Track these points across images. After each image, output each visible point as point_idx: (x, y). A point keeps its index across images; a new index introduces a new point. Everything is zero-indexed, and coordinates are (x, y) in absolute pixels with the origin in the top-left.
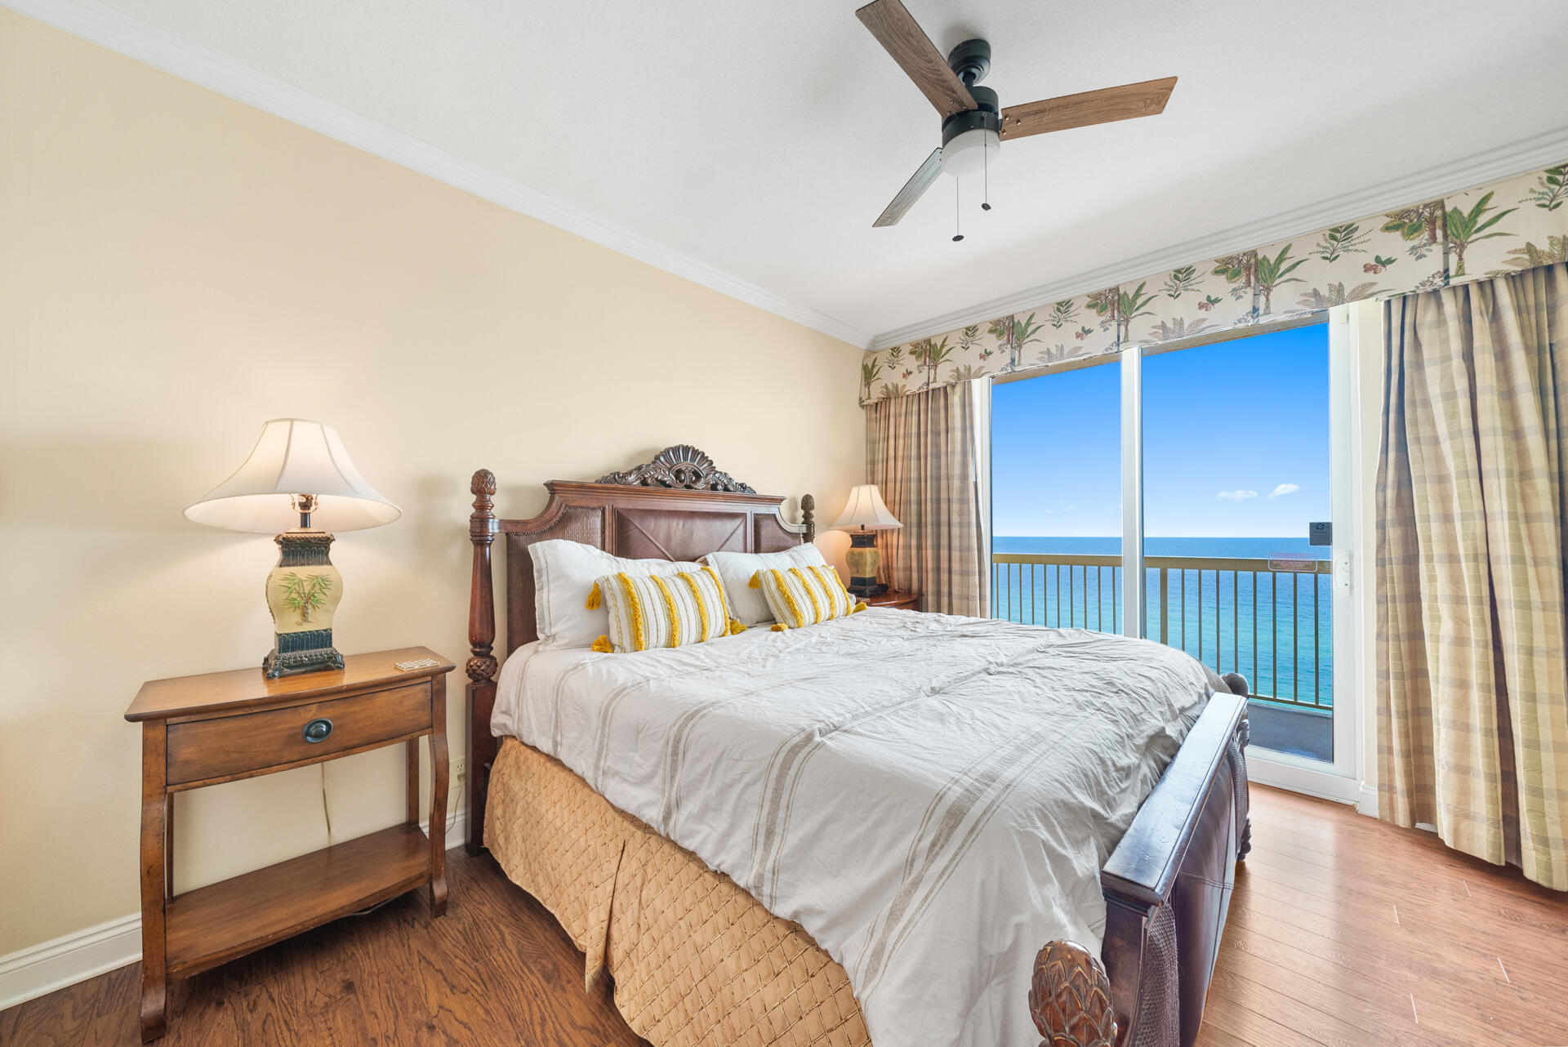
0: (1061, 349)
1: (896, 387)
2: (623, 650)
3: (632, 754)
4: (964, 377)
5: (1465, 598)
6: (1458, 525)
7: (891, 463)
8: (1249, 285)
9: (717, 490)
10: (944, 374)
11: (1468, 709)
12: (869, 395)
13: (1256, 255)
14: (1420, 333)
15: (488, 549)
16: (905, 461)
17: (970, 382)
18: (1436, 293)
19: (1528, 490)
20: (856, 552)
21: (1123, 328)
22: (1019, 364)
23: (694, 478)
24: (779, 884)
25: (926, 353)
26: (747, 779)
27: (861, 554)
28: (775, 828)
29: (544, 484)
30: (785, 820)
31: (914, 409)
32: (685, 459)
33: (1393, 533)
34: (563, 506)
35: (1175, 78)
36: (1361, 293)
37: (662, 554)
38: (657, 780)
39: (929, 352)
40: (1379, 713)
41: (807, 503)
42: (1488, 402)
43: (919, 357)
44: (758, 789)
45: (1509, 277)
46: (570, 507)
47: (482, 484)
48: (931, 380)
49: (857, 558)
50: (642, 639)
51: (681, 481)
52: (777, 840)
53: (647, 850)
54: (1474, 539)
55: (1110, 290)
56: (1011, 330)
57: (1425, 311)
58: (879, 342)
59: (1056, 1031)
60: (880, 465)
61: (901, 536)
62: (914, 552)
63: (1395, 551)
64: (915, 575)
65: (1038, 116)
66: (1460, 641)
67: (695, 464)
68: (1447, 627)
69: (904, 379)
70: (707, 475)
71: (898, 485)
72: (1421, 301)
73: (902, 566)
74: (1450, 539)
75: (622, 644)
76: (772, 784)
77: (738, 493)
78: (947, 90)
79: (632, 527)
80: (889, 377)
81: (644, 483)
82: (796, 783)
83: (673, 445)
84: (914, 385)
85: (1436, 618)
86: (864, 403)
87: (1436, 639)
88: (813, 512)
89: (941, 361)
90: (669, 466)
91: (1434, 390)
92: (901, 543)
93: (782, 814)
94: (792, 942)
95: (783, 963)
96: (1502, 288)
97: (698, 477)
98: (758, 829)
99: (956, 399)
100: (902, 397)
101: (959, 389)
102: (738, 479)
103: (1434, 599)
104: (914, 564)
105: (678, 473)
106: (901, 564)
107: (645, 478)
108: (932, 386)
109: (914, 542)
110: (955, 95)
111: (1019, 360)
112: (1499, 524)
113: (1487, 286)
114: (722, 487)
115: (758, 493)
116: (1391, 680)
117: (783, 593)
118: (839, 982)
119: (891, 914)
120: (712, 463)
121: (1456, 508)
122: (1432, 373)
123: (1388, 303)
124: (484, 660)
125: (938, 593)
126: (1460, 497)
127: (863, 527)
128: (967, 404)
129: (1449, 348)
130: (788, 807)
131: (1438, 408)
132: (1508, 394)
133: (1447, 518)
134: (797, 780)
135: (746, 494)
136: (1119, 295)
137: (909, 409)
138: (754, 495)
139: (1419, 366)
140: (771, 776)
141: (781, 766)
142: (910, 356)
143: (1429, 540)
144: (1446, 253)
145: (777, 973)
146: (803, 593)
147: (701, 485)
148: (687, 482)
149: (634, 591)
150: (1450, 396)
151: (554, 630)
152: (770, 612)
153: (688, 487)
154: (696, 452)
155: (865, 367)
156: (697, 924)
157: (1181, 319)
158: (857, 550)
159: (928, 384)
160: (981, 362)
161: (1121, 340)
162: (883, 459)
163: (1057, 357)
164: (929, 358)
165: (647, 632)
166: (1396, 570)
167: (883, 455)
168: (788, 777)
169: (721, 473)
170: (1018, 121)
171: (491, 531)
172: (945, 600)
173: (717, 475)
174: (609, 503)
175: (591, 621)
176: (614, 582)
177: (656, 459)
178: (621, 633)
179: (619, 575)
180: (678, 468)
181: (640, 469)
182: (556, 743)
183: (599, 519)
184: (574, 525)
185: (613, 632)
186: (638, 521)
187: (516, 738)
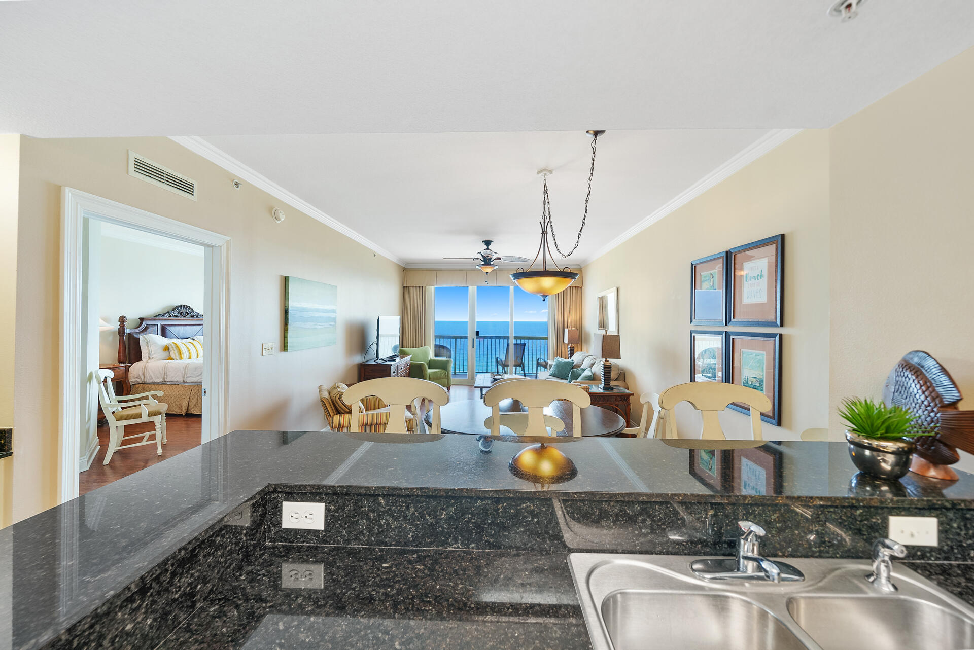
2: (177, 359)
9: (194, 317)
15: (124, 337)
23: (186, 314)
29: (138, 318)
32: (184, 309)
34: (146, 324)
37: (174, 337)
46: (148, 325)
47: (122, 320)
50: (182, 356)
51: (182, 315)
67: (187, 310)
70: (191, 313)
77: (200, 318)
79: (167, 330)
81: (170, 317)
83: (179, 305)
90: (178, 311)
97: (188, 314)
102: (200, 314)
107: (171, 315)
120: (192, 309)
147: (189, 316)
148: (184, 315)
149: (179, 346)
153: (184, 317)
154: (187, 306)
171: (126, 332)
173: (194, 313)
174: (159, 323)
175: (166, 354)
176: (172, 344)
177: (174, 309)
178: (175, 356)
179: (173, 343)
180: (181, 312)
181: (168, 312)
182: (164, 378)
183: (156, 328)
184: (149, 330)
185: (173, 356)
186: (168, 328)
187: (140, 384)
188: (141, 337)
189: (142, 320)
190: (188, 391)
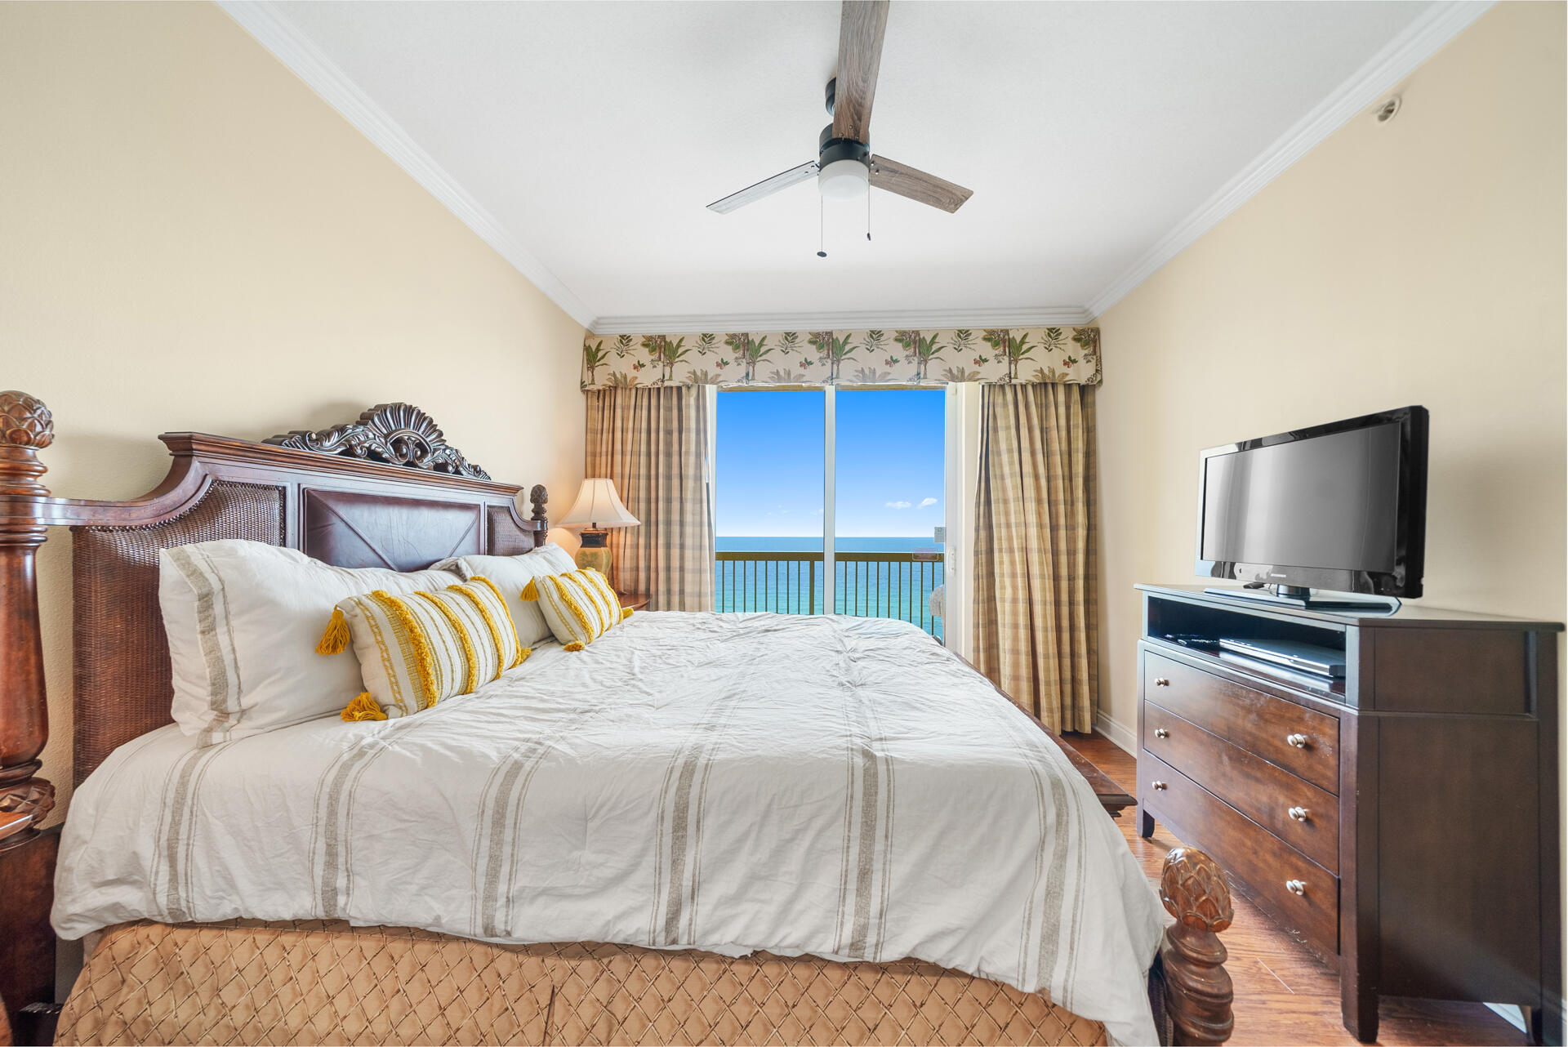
0: (789, 374)
1: (625, 377)
2: (404, 710)
3: (576, 854)
4: (699, 380)
5: (1017, 573)
6: (1014, 530)
7: (618, 458)
8: (915, 355)
9: (447, 471)
10: (680, 374)
11: (1018, 641)
12: (593, 380)
13: (919, 335)
14: (996, 410)
15: (29, 560)
16: (634, 457)
17: (704, 387)
18: (1002, 387)
19: (1041, 510)
20: (588, 553)
21: (835, 367)
22: (753, 379)
23: (419, 453)
24: (888, 925)
25: (660, 348)
26: (818, 823)
27: (595, 555)
28: (872, 865)
29: (160, 438)
30: (885, 852)
31: (644, 404)
32: (407, 425)
33: (983, 534)
34: (209, 481)
35: (971, 193)
36: (973, 378)
37: (379, 560)
38: (644, 874)
39: (663, 348)
40: (974, 651)
41: (538, 495)
42: (1026, 456)
43: (652, 351)
44: (839, 829)
45: (1034, 386)
46: (222, 483)
48: (667, 377)
49: (590, 559)
50: (434, 688)
51: (403, 456)
52: (877, 879)
53: (609, 981)
54: (1021, 539)
55: (826, 333)
56: (746, 346)
57: (998, 396)
58: (601, 324)
59: (1212, 918)
60: (604, 458)
61: (629, 535)
62: (642, 552)
63: (983, 546)
64: (642, 576)
65: (892, 174)
66: (1015, 601)
67: (420, 433)
68: (1009, 592)
69: (636, 371)
70: (435, 450)
71: (626, 481)
72: (997, 389)
73: (629, 566)
74: (1010, 539)
75: (402, 701)
76: (857, 817)
77: (471, 478)
78: (856, 114)
79: (334, 519)
80: (617, 365)
81: (349, 452)
82: (891, 807)
83: (389, 400)
84: (648, 377)
85: (1003, 588)
86: (587, 388)
87: (1003, 600)
88: (545, 506)
89: (676, 360)
90: (385, 432)
91: (1003, 446)
92: (628, 542)
93: (879, 846)
94: (888, 983)
95: (880, 1012)
96: (1030, 389)
97: (424, 452)
98: (846, 876)
99: (690, 400)
100: (630, 389)
101: (694, 391)
102: (470, 460)
103: (1002, 575)
104: (642, 564)
105: (397, 444)
106: (628, 564)
107: (351, 446)
108: (667, 384)
109: (642, 541)
110: (858, 122)
111: (753, 375)
112: (1032, 529)
113: (1024, 387)
114: (448, 468)
115: (493, 480)
116: (980, 629)
117: (569, 604)
118: (956, 992)
119: (1048, 893)
120: (441, 434)
121: (1013, 520)
122: (1002, 434)
123: (983, 386)
124: (19, 792)
125: (669, 592)
126: (1015, 513)
127: (594, 525)
128: (700, 408)
129: (1009, 422)
130: (886, 837)
131: (1005, 458)
132: (1033, 453)
133: (1008, 526)
134: (892, 803)
135: (480, 480)
136: (833, 339)
137: (639, 403)
138: (488, 482)
139: (996, 430)
140: (854, 810)
141: (865, 794)
142: (642, 348)
143: (1000, 539)
144: (1010, 363)
145: (872, 1028)
146: (588, 602)
148: (410, 457)
149: (409, 617)
150: (1010, 451)
151: (246, 702)
152: (549, 629)
153: (409, 464)
154: (421, 417)
155: (587, 349)
156: (733, 1034)
157: (874, 370)
158: (589, 550)
159: (663, 381)
160: (718, 370)
161: (834, 376)
162: (607, 452)
163: (785, 379)
164: (664, 354)
165: (439, 676)
166: (983, 557)
167: (607, 448)
168: (879, 804)
169: (451, 449)
170: (877, 171)
171: (41, 521)
172: (676, 599)
173: (448, 452)
174: (293, 479)
175: (332, 673)
176: (375, 607)
177: (365, 419)
178: (395, 684)
179: (377, 595)
180: (395, 436)
181: (341, 429)
182: (330, 894)
183: (277, 506)
184: (232, 515)
185: (378, 685)
186: (343, 510)
187: (147, 922)
188: (168, 561)
189: (182, 447)
190: (522, 1009)
